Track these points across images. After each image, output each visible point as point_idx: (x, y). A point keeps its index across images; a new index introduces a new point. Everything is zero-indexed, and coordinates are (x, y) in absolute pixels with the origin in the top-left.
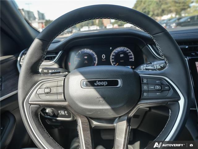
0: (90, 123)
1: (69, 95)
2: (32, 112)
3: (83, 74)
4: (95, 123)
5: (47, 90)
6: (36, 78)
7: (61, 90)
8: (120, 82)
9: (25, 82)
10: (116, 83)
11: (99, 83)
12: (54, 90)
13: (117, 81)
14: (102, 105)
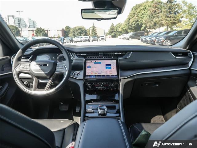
0: (38, 81)
1: (30, 69)
2: (17, 74)
3: (35, 62)
4: (40, 81)
5: (23, 67)
6: (19, 62)
7: (28, 67)
8: (48, 64)
9: (15, 63)
10: (46, 65)
11: (41, 65)
12: (25, 67)
13: (47, 65)
14: (41, 72)
